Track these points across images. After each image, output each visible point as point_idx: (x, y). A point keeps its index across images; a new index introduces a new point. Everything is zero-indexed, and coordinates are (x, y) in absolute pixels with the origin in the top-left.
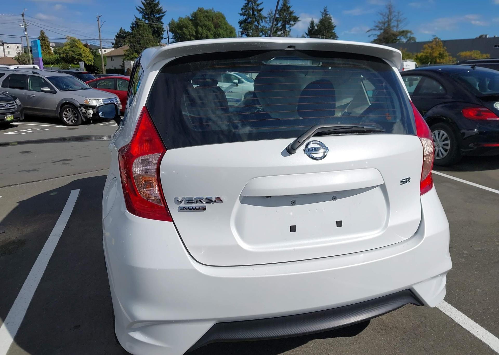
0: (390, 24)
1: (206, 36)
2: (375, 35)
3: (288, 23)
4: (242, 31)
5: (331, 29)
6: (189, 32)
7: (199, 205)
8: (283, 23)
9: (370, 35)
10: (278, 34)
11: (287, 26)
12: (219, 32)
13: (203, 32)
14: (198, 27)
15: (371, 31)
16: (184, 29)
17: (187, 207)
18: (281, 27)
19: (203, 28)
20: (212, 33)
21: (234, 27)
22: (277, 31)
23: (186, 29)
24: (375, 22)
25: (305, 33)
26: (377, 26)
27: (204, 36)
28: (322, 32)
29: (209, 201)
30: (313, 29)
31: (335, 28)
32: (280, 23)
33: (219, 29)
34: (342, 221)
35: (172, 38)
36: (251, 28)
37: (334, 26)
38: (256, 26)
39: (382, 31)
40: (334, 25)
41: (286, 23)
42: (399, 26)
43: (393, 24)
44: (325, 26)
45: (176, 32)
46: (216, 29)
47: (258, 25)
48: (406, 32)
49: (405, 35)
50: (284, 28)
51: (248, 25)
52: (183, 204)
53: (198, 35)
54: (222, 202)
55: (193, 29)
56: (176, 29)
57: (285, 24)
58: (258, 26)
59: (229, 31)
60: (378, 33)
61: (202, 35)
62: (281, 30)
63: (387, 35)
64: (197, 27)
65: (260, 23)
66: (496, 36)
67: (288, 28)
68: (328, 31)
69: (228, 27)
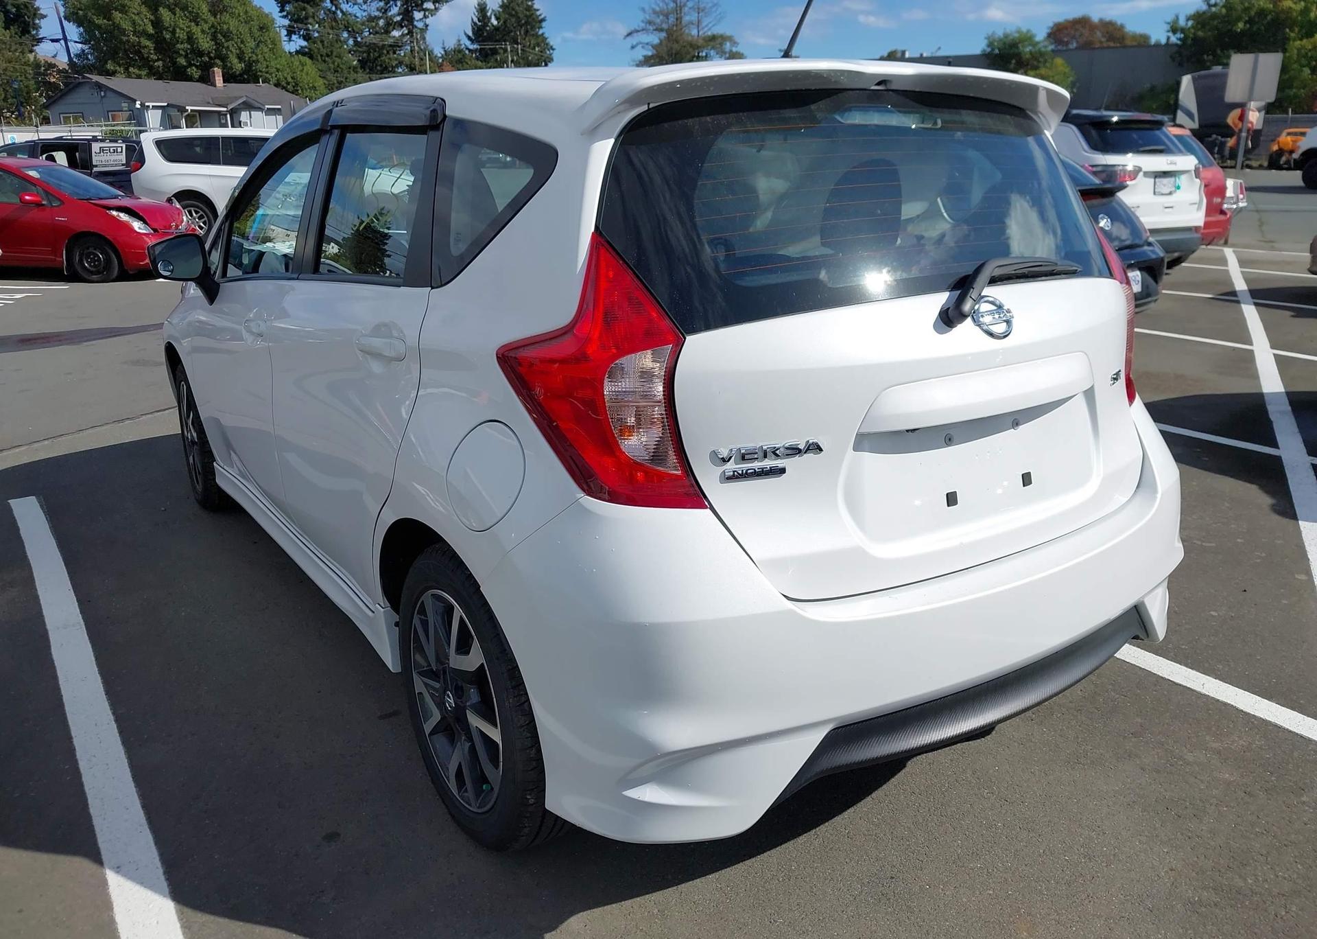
0: (681, 18)
1: (188, 37)
2: (647, 44)
3: (417, 6)
4: (289, 26)
5: (533, 28)
6: (134, 23)
7: (768, 463)
8: (405, 6)
9: (635, 43)
10: (394, 37)
11: (418, 15)
12: (225, 27)
13: (176, 26)
14: (161, 9)
15: (635, 34)
16: (117, 15)
17: (742, 471)
18: (399, 18)
19: (175, 14)
20: (206, 27)
21: (271, 13)
22: (391, 28)
23: (120, 15)
24: (643, 10)
25: (465, 34)
26: (650, 23)
27: (181, 36)
28: (512, 34)
29: (795, 451)
30: (485, 25)
31: (544, 24)
32: (396, 6)
33: (226, 17)
34: (1030, 473)
35: (78, 40)
36: (313, 17)
37: (540, 18)
38: (329, 10)
39: (664, 35)
40: (540, 15)
41: (412, 7)
42: (704, 24)
43: (689, 17)
44: (519, 18)
45: (91, 22)
46: (215, 17)
47: (334, 9)
48: (719, 40)
49: (718, 46)
50: (408, 21)
51: (304, 9)
52: (731, 467)
53: (162, 33)
54: (821, 450)
55: (146, 15)
56: (90, 14)
57: (410, 9)
58: (334, 13)
59: (255, 24)
60: (655, 39)
61: (174, 32)
62: (402, 27)
63: (676, 46)
64: (157, 10)
65: (341, 4)
66: (925, 55)
67: (421, 19)
68: (527, 32)
69: (251, 13)
